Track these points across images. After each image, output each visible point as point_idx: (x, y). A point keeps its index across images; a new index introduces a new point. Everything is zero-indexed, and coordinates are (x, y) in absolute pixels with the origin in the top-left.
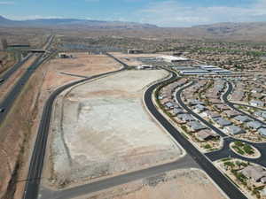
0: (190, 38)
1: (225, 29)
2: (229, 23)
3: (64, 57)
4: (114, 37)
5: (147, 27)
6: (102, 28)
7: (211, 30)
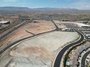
4: (59, 14)
5: (73, 10)
6: (56, 10)
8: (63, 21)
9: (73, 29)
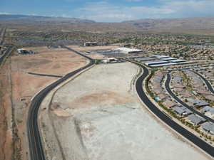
0: (125, 31)
1: (146, 23)
2: (148, 19)
3: (25, 52)
7: (136, 24)
8: (88, 45)
9: (120, 59)
